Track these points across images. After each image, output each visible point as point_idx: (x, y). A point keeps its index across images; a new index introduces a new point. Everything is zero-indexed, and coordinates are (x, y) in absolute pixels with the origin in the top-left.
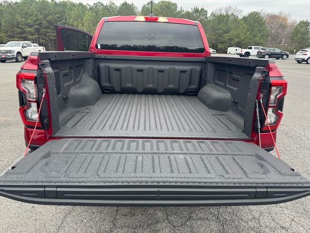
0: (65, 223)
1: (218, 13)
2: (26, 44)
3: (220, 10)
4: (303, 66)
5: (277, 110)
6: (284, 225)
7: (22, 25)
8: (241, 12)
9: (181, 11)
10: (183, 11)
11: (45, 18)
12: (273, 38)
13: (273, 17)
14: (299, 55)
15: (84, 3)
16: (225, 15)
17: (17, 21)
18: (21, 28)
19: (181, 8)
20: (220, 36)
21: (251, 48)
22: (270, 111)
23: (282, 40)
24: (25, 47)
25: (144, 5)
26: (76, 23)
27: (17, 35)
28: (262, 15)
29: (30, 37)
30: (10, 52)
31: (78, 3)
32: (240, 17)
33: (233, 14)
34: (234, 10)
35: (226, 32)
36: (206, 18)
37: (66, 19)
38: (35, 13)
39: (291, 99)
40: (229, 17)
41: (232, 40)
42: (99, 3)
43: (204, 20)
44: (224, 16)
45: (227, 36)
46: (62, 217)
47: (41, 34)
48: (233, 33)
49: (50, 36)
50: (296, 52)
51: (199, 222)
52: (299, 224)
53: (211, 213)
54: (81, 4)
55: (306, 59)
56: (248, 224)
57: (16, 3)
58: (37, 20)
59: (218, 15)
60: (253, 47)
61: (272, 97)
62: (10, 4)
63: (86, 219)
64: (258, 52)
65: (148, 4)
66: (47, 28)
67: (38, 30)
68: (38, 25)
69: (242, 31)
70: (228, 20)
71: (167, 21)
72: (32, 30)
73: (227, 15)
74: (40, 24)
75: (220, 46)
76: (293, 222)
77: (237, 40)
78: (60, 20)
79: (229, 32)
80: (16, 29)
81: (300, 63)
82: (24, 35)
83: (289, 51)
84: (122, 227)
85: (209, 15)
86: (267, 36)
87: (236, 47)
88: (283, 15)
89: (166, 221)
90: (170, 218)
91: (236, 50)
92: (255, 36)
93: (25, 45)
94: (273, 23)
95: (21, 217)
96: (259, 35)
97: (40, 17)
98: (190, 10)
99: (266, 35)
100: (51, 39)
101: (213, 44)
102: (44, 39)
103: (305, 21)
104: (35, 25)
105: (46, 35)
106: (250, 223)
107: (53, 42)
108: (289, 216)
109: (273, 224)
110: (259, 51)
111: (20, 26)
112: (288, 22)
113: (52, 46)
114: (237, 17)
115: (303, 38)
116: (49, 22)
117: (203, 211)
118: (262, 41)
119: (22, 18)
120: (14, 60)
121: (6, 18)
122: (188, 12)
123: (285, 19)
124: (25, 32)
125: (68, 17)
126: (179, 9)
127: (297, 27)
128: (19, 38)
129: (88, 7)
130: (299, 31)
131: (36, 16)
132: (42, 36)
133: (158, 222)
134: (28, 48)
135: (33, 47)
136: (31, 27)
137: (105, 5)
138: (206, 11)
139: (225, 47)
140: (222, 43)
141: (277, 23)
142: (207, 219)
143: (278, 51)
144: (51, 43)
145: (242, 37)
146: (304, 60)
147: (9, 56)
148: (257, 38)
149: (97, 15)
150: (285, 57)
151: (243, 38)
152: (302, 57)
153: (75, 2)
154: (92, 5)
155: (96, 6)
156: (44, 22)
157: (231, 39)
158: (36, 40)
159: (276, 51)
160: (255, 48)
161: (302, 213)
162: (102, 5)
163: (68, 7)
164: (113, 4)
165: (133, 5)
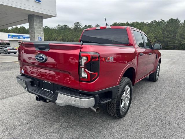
5: (85, 70)
42: (154, 21)
54: (143, 23)
71: (110, 28)
129: (147, 24)
137: (157, 21)
164: (163, 20)
165: (177, 19)
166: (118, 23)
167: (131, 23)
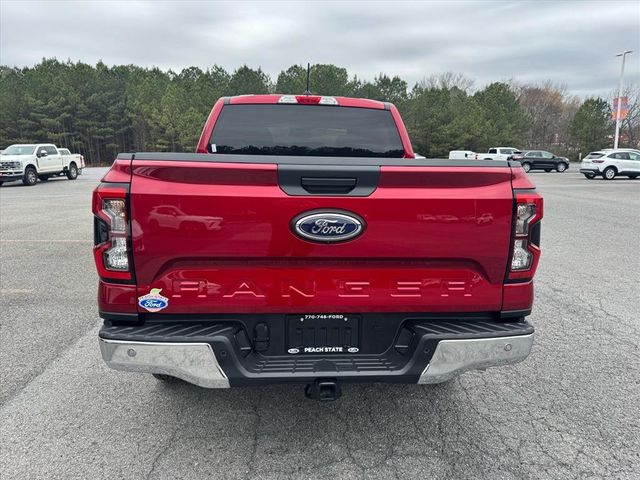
0: (158, 469)
1: (428, 86)
2: (45, 148)
3: (431, 81)
4: (597, 184)
5: (529, 244)
6: (564, 461)
7: (35, 112)
8: (471, 83)
9: (356, 83)
10: (359, 83)
11: (83, 98)
12: (536, 133)
13: (534, 93)
14: (588, 163)
15: (164, 70)
16: (441, 88)
17: (27, 105)
18: (34, 119)
19: (355, 78)
20: (432, 128)
21: (495, 152)
22: (518, 244)
23: (553, 135)
24: (43, 155)
25: (283, 73)
26: (145, 108)
27: (25, 133)
28: (512, 89)
29: (51, 135)
30: (12, 165)
31: (150, 68)
32: (471, 93)
33: (455, 88)
34: (458, 80)
35: (444, 122)
36: (404, 95)
37: (126, 100)
38: (63, 89)
39: (573, 244)
40: (448, 92)
41: (457, 136)
42: (193, 68)
43: (400, 100)
44: (438, 91)
45: (447, 130)
46: (152, 459)
47: (73, 130)
48: (458, 123)
49: (94, 133)
50: (583, 157)
51: (409, 460)
52: (592, 457)
53: (430, 445)
54: (156, 72)
55: (601, 170)
56: (498, 460)
57: (26, 70)
58: (67, 103)
59: (426, 90)
60: (498, 149)
61: (520, 222)
62: (13, 73)
63: (197, 460)
64: (508, 159)
65: (289, 71)
66: (88, 117)
67: (67, 123)
68: (69, 111)
69: (476, 119)
70: (448, 100)
71: (336, 103)
72: (56, 122)
73: (445, 89)
74: (73, 111)
75: (434, 148)
76: (580, 455)
77: (467, 136)
78: (115, 103)
79: (449, 122)
80: (23, 120)
81: (592, 178)
82: (39, 132)
83: (569, 156)
84: (266, 472)
85: (409, 91)
86: (525, 129)
87: (465, 150)
88: (552, 90)
89: (347, 460)
90: (354, 455)
91: (466, 155)
92: (500, 129)
93: (43, 152)
94: (534, 104)
95: (74, 461)
96: (510, 126)
97: (74, 96)
98: (372, 82)
99: (524, 127)
100: (94, 140)
101: (419, 145)
102: (80, 139)
103: (595, 99)
104: (63, 111)
105: (84, 132)
106: (502, 458)
107: (97, 144)
108: (574, 445)
109: (544, 459)
110: (509, 156)
111: (32, 114)
112: (563, 101)
113: (96, 153)
114: (465, 93)
115: (594, 132)
116: (91, 106)
117: (416, 441)
118: (515, 138)
119: (37, 98)
120: (21, 181)
121: (4, 99)
122: (369, 84)
123: (557, 96)
124: (40, 127)
125: (130, 96)
126: (350, 79)
127: (581, 110)
128: (29, 138)
129: (171, 77)
130: (584, 119)
131: (66, 95)
132: (76, 132)
133: (332, 461)
134: (50, 156)
135: (59, 155)
136: (54, 115)
137: (205, 72)
138: (404, 83)
139: (443, 151)
140: (438, 143)
141: (541, 102)
142: (424, 454)
143: (546, 155)
144: (95, 147)
145: (477, 130)
146: (597, 172)
147: (11, 173)
148: (506, 133)
149: (189, 92)
150: (562, 167)
151: (478, 133)
152: (594, 166)
153: (144, 68)
154: (178, 73)
155: (187, 75)
156: (81, 106)
157: (454, 136)
158: (63, 142)
159: (544, 157)
160: (502, 152)
161: (597, 440)
162: (200, 72)
163: (131, 78)
164: (220, 70)
165: (260, 72)
166: (60, 62)
167: (115, 67)
